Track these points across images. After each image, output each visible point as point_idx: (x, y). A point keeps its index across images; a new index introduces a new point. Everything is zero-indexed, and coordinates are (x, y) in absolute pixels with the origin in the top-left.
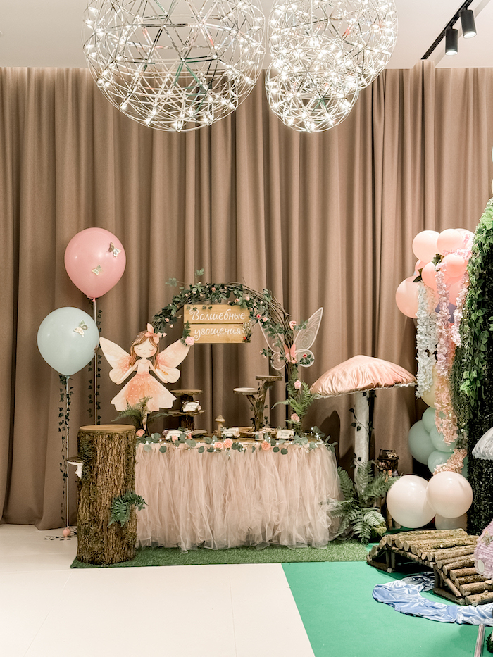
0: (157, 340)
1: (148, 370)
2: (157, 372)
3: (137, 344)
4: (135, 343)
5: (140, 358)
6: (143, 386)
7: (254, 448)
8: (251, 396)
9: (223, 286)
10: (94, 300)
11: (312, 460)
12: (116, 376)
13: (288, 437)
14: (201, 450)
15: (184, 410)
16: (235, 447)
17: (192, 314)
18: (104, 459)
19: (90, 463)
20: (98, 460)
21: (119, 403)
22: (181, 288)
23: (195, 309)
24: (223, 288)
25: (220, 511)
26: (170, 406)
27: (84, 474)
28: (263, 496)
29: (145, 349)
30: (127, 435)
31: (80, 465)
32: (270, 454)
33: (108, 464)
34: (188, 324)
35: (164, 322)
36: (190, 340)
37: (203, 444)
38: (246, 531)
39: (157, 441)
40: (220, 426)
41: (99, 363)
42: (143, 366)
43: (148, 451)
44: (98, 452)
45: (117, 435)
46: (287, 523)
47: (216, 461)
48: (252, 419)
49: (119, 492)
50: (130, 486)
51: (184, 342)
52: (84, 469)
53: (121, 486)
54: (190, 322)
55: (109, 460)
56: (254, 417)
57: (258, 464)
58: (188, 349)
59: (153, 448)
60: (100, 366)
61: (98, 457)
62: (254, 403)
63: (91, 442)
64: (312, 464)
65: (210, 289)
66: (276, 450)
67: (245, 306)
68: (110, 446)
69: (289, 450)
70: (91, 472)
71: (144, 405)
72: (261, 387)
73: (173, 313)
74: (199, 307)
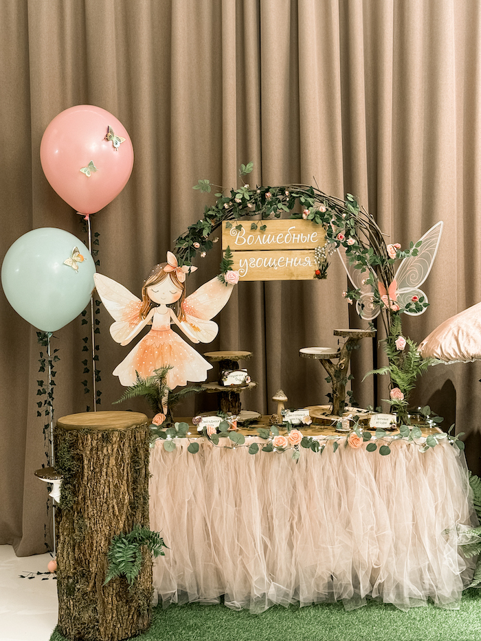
0: (182, 277)
1: (168, 324)
2: (183, 326)
3: (151, 284)
4: (148, 282)
5: (157, 305)
6: (161, 348)
7: (336, 445)
8: (326, 360)
9: (282, 191)
10: (87, 218)
11: (429, 463)
12: (121, 333)
13: (388, 426)
14: (253, 449)
15: (226, 383)
16: (306, 443)
17: (235, 236)
18: (96, 474)
19: (72, 480)
20: (86, 474)
21: (125, 373)
22: (218, 195)
23: (239, 228)
24: (283, 193)
25: (284, 545)
26: (203, 378)
27: (63, 497)
28: (352, 521)
29: (164, 290)
30: (134, 432)
31: (57, 483)
32: (363, 454)
33: (102, 481)
34: (229, 250)
35: (192, 249)
36: (233, 277)
37: (257, 440)
38: (326, 579)
39: (184, 435)
40: (281, 407)
41: (97, 312)
42: (161, 317)
43: (170, 450)
44: (86, 462)
45: (116, 434)
46: (394, 568)
47: (278, 465)
48: (329, 395)
49: (121, 525)
50: (139, 515)
51: (223, 280)
52: (63, 489)
53: (124, 517)
54: (231, 248)
55: (104, 474)
56: (331, 392)
57: (344, 471)
58: (229, 292)
59: (178, 445)
60: (99, 317)
61: (86, 471)
62: (332, 371)
63: (73, 445)
64: (430, 470)
65: (263, 196)
66: (371, 448)
67: (319, 221)
68: (105, 451)
69: (392, 448)
70: (75, 493)
71: (162, 377)
72: (341, 346)
73: (205, 234)
74: (246, 225)
